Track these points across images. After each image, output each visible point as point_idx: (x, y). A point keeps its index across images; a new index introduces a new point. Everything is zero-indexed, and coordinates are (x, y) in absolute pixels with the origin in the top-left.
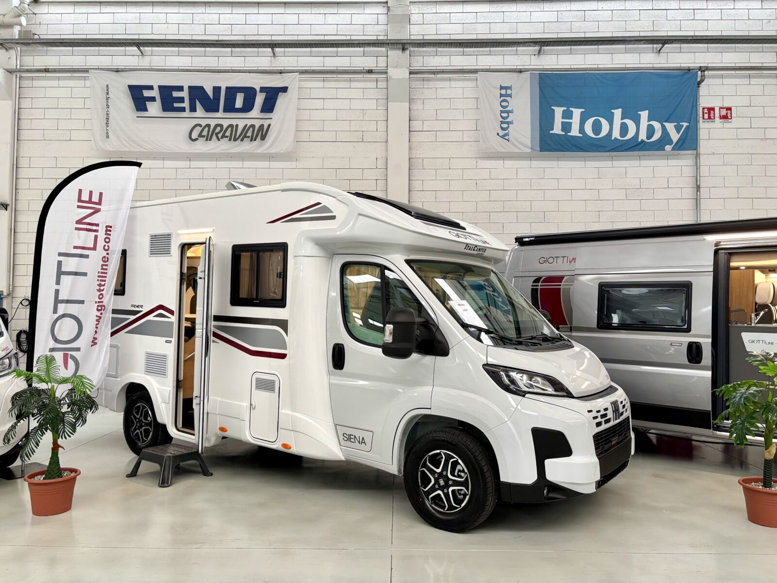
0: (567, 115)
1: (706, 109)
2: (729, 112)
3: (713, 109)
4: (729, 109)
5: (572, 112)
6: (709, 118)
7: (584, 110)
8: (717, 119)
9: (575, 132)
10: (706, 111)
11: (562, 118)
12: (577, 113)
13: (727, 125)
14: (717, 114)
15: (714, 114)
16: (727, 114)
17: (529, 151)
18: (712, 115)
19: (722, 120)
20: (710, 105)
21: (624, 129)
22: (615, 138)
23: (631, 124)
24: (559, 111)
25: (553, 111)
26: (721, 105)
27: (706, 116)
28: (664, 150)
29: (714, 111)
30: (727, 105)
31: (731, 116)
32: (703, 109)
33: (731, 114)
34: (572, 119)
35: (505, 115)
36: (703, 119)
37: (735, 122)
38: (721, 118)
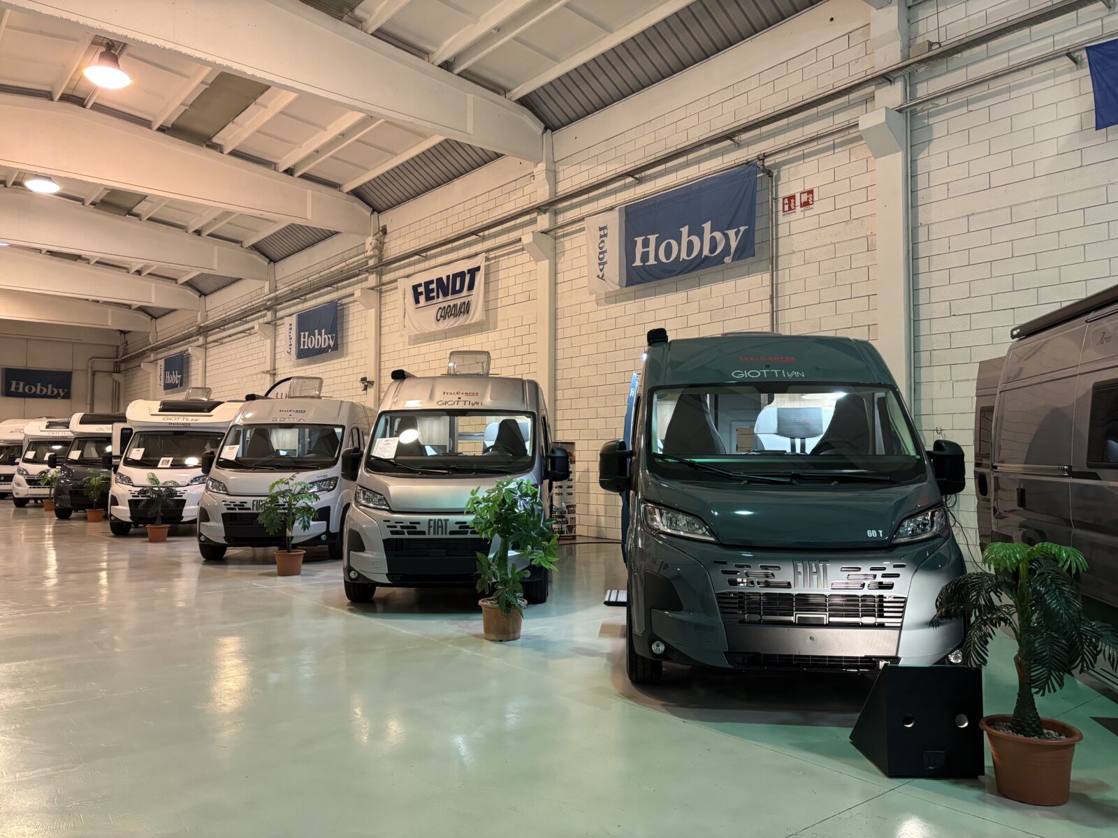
0: (646, 244)
1: (786, 199)
2: (811, 195)
3: (793, 197)
4: (811, 192)
5: (649, 239)
6: (790, 209)
7: (658, 235)
8: (798, 209)
9: (652, 261)
10: (786, 201)
11: (643, 248)
12: (653, 238)
13: (808, 213)
14: (798, 203)
15: (795, 203)
16: (808, 199)
17: (618, 288)
18: (792, 204)
19: (802, 209)
20: (791, 193)
21: (690, 245)
22: (683, 259)
23: (695, 239)
24: (639, 240)
25: (636, 241)
26: (802, 190)
27: (786, 208)
28: (724, 263)
29: (795, 199)
30: (808, 188)
31: (813, 201)
32: (784, 199)
33: (813, 198)
34: (648, 247)
35: (601, 256)
36: (784, 211)
37: (817, 207)
38: (802, 206)
